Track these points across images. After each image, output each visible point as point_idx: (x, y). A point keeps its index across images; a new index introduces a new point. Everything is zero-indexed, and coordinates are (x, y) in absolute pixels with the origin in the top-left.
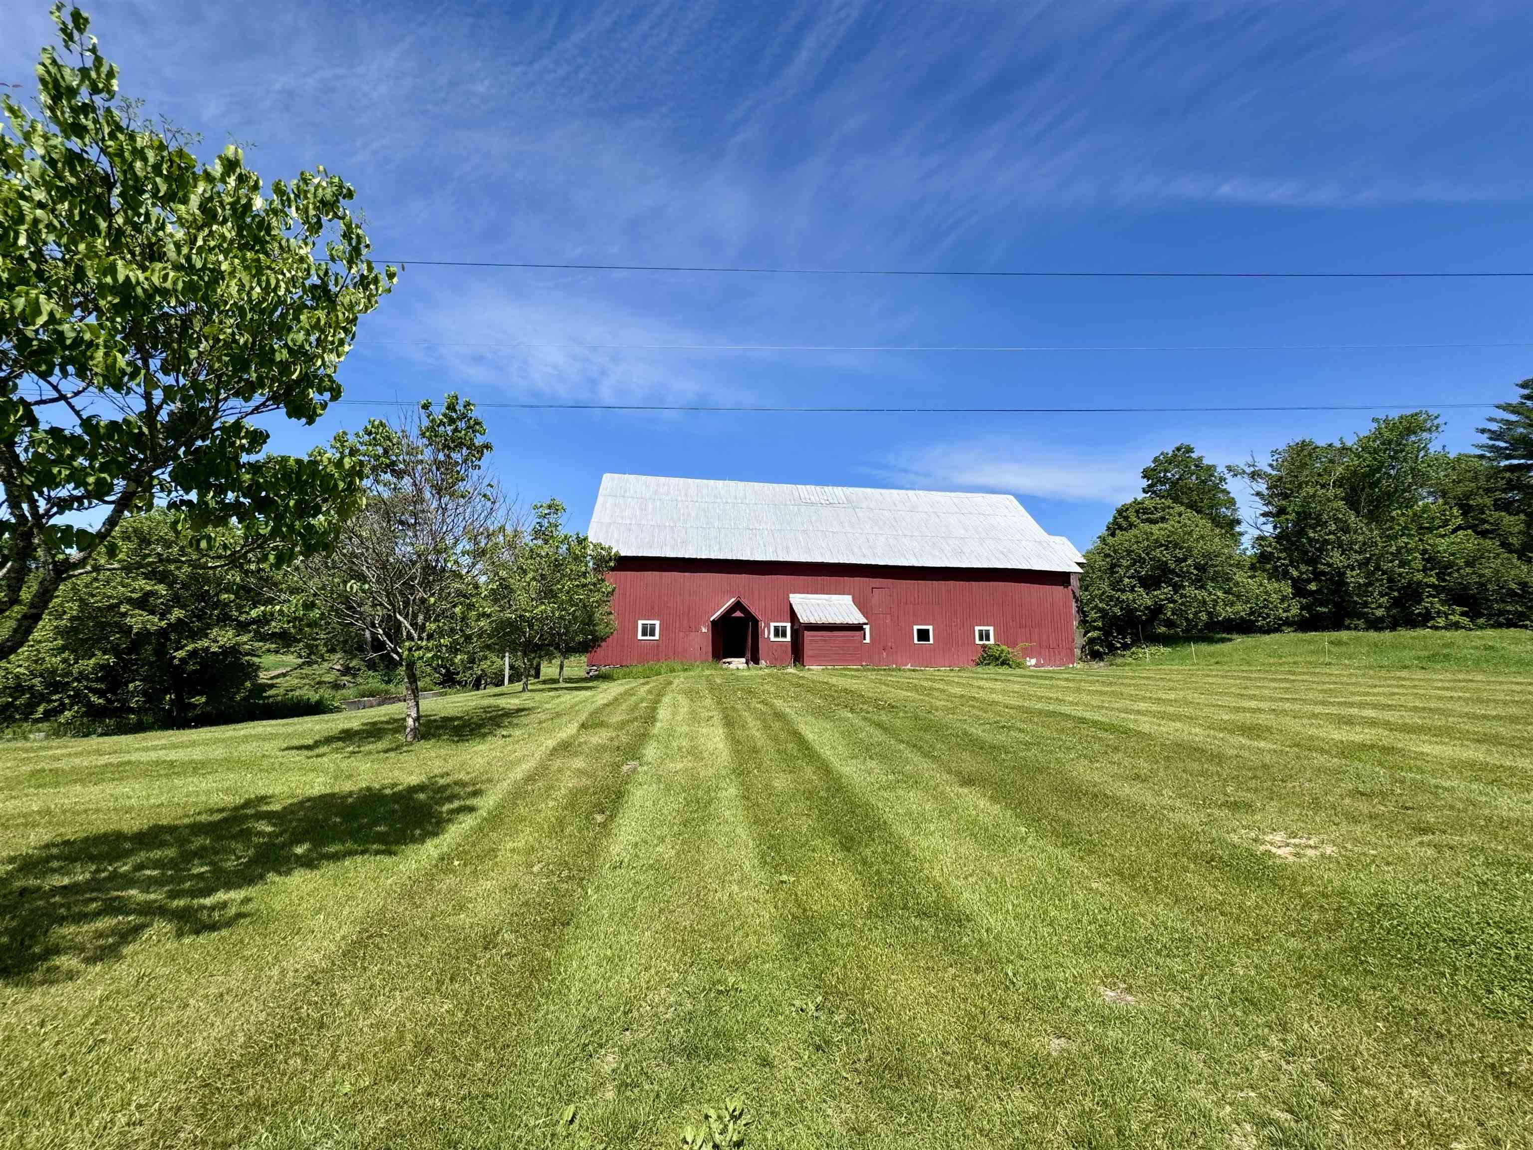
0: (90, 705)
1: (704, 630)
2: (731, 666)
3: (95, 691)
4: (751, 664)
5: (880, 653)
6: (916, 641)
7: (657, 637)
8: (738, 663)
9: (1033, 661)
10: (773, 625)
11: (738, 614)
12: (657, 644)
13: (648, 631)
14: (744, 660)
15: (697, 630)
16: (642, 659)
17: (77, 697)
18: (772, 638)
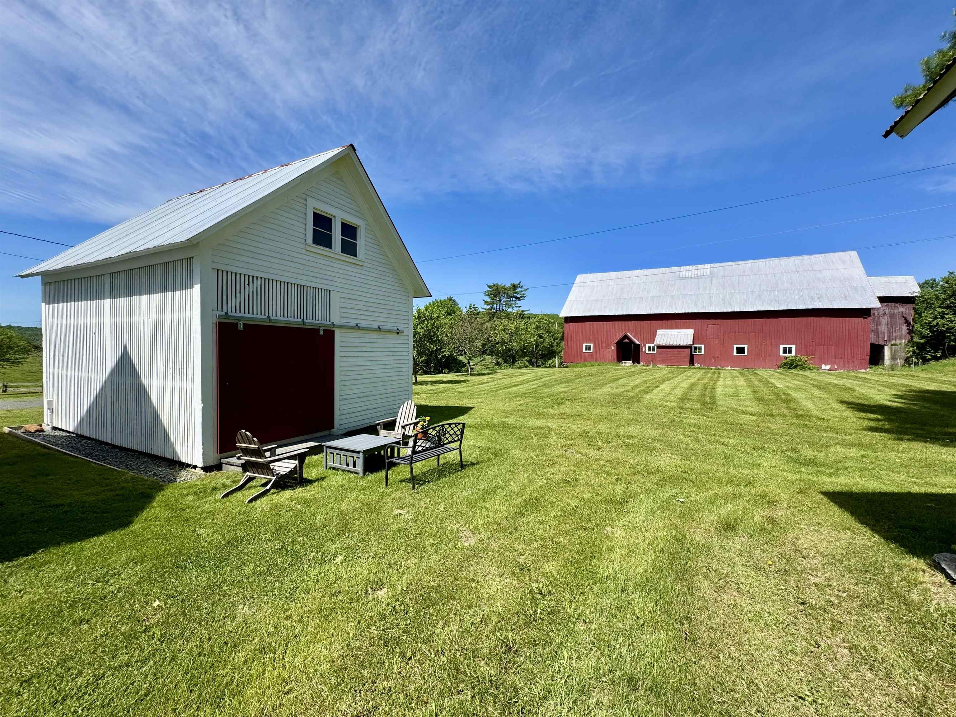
0: (424, 370)
1: (613, 348)
2: (626, 365)
3: (424, 366)
4: (636, 364)
5: (710, 360)
6: (735, 353)
7: (591, 351)
8: (629, 363)
9: (828, 367)
10: (647, 345)
11: (626, 340)
12: (591, 355)
13: (588, 348)
14: (631, 362)
15: (610, 348)
16: (585, 360)
17: (421, 368)
18: (647, 352)
